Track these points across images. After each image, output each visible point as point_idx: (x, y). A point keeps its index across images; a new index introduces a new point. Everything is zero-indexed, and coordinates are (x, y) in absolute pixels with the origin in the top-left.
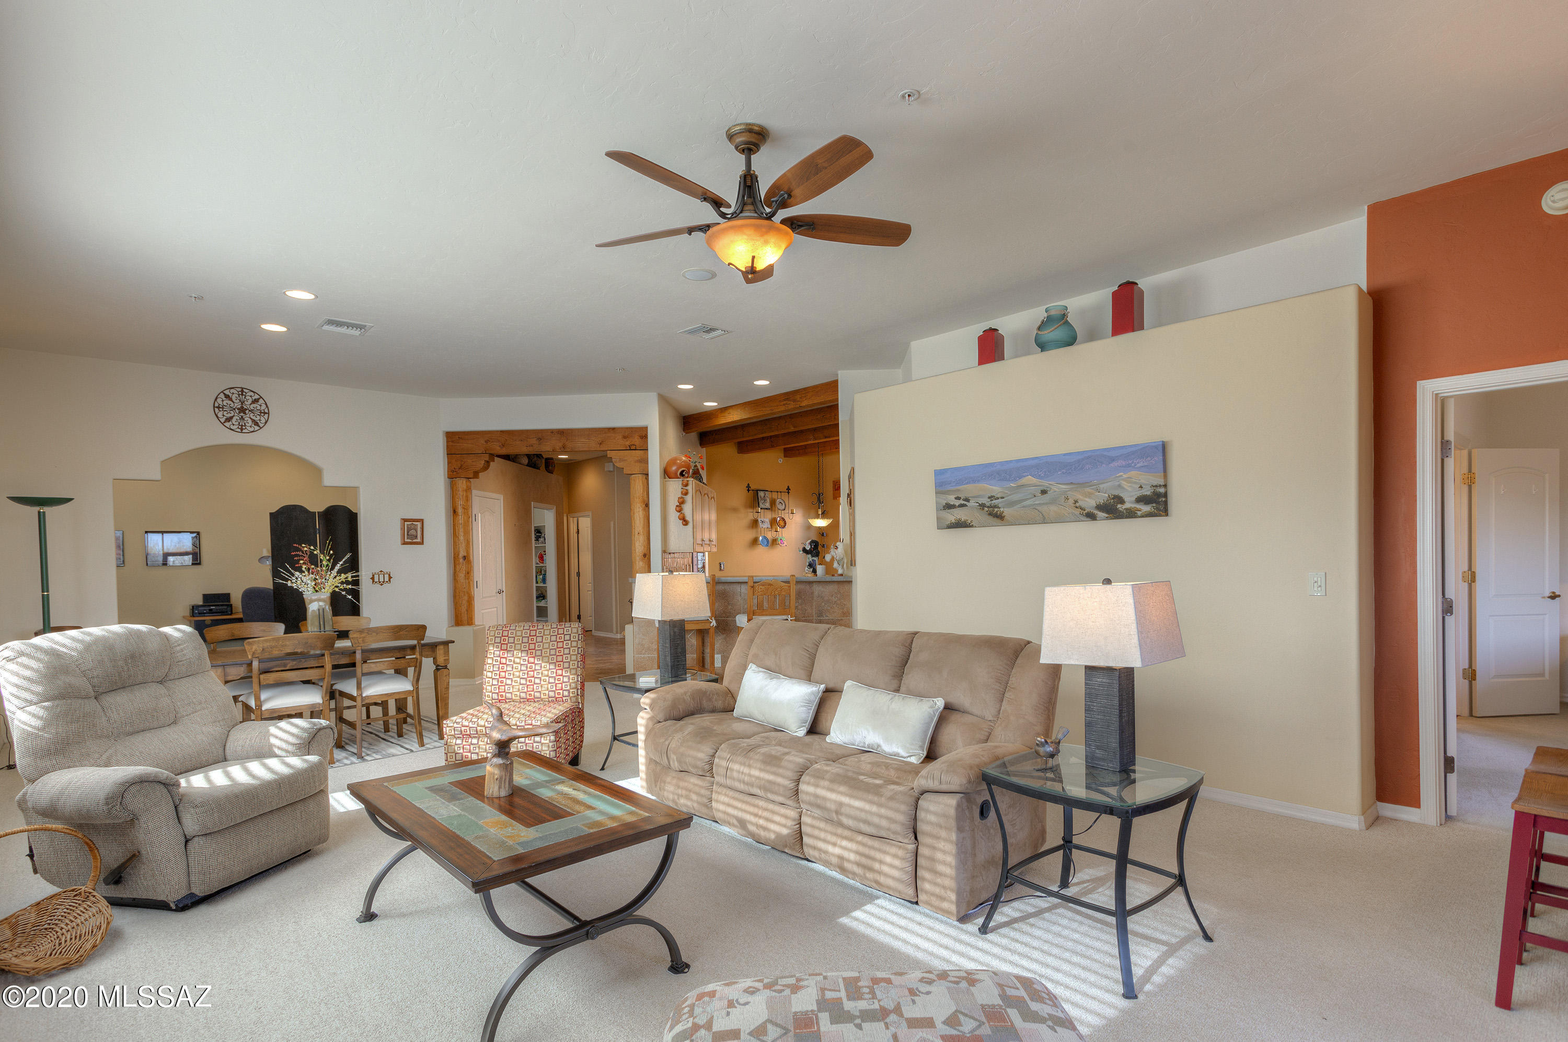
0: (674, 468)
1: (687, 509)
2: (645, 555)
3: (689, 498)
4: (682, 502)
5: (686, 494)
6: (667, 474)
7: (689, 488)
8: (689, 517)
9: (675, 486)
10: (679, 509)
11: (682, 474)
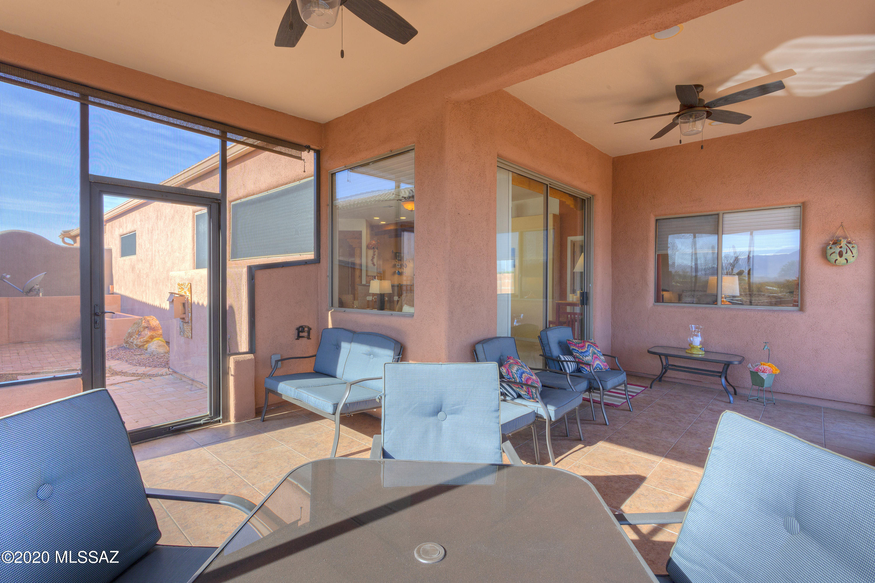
0: (371, 246)
1: (375, 260)
2: (360, 276)
3: (376, 257)
4: (373, 258)
5: (375, 255)
6: (368, 247)
7: (376, 253)
8: (375, 263)
9: (371, 252)
10: (372, 260)
11: (373, 248)
